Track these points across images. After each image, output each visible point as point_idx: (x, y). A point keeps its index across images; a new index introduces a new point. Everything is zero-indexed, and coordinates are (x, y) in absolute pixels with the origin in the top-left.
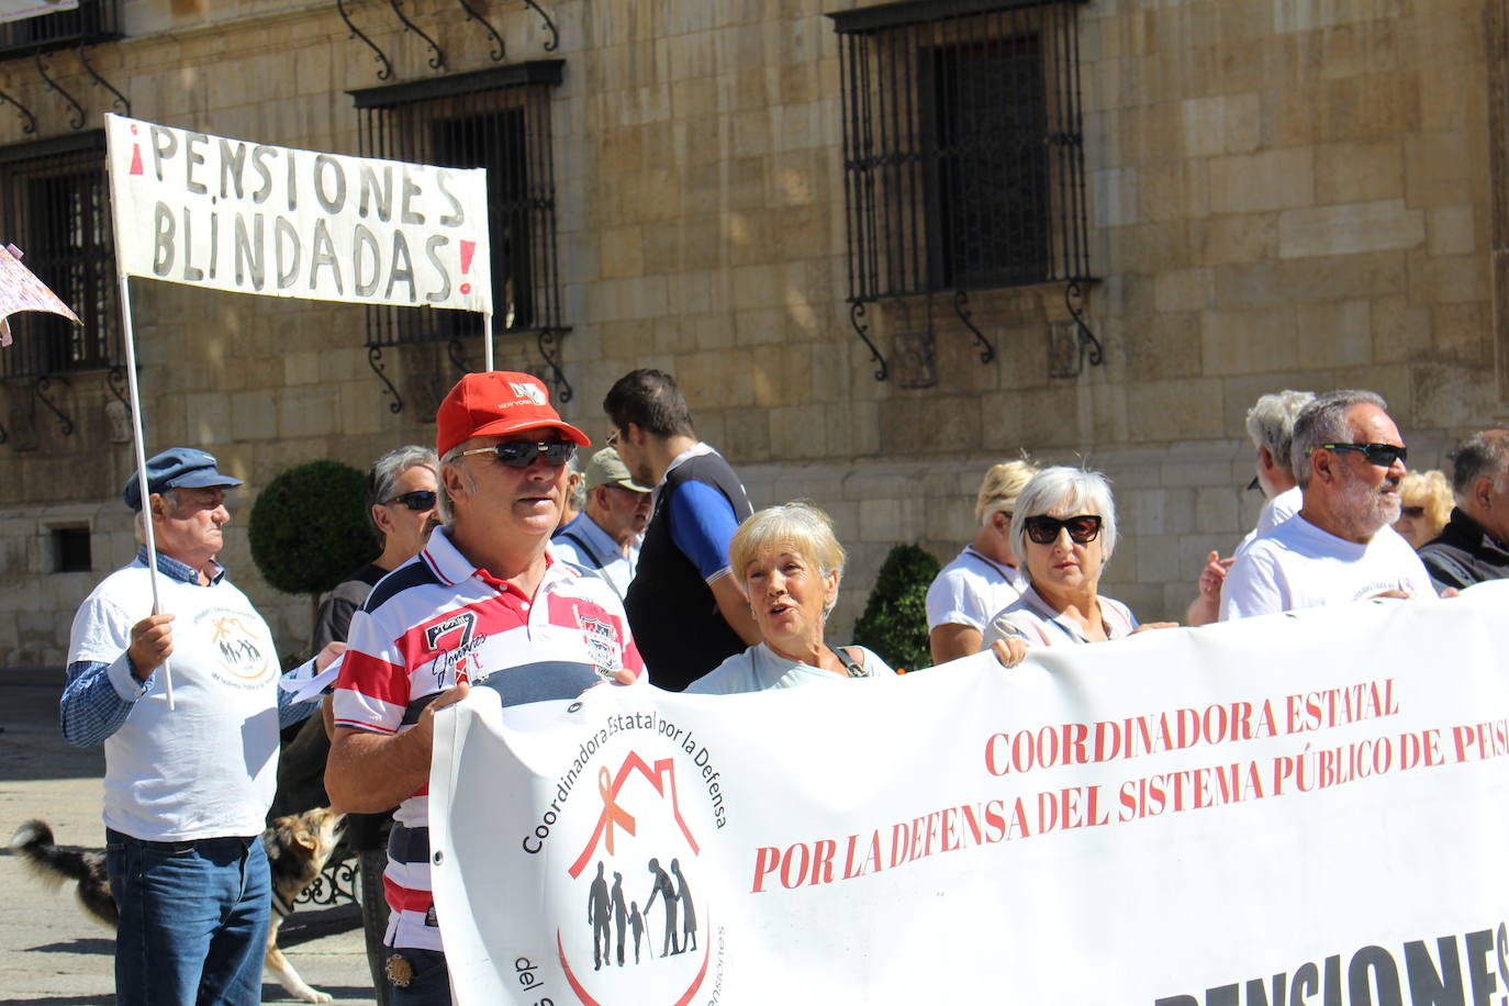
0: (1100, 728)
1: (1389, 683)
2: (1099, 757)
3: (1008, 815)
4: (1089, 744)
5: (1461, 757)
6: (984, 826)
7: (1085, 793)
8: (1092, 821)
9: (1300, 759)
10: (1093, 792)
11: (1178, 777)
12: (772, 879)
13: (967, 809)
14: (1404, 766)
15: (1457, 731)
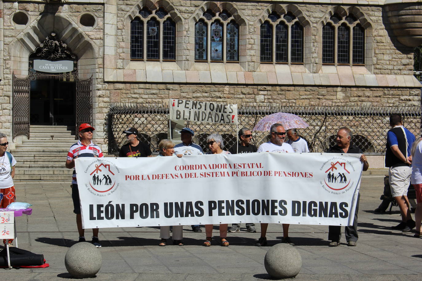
0: (196, 165)
1: (260, 164)
2: (196, 169)
3: (179, 175)
4: (194, 167)
5: (275, 175)
6: (174, 177)
7: (194, 174)
8: (195, 177)
9: (237, 172)
10: (195, 173)
11: (213, 173)
12: (129, 179)
13: (171, 174)
14: (265, 175)
15: (275, 172)
